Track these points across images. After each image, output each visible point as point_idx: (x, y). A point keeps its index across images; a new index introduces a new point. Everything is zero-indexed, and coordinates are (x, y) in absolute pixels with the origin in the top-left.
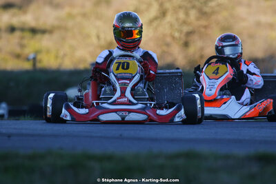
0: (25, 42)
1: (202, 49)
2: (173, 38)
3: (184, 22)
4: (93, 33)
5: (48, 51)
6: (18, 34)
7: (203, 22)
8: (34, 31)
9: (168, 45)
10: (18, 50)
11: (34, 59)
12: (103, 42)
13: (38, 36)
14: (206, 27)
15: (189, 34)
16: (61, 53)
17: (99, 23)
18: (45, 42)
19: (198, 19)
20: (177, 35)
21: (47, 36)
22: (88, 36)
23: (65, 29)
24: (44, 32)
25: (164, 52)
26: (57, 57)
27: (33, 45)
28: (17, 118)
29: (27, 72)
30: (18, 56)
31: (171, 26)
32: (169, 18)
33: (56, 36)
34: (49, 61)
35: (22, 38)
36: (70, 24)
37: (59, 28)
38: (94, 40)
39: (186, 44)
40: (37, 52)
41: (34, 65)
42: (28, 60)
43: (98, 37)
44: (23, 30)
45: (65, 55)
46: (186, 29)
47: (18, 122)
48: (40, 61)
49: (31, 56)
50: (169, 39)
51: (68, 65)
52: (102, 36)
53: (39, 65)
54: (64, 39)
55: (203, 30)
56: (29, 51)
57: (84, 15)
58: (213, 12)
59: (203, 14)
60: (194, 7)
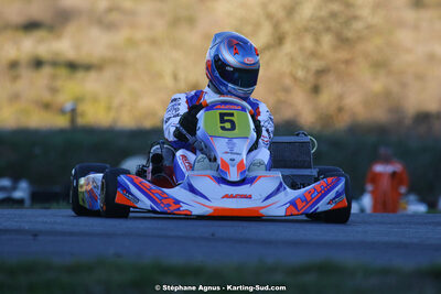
0: (59, 83)
1: (341, 97)
2: (295, 79)
3: (313, 54)
4: (168, 70)
5: (95, 99)
6: (46, 71)
7: (343, 55)
8: (73, 66)
9: (286, 90)
10: (47, 97)
11: (73, 111)
12: (183, 85)
13: (80, 75)
14: (347, 62)
15: (321, 73)
16: (116, 102)
17: (177, 55)
18: (90, 84)
19: (335, 48)
20: (300, 74)
21: (93, 75)
22: (159, 75)
23: (123, 63)
24: (88, 67)
25: (279, 102)
26: (109, 108)
27: (71, 89)
28: (47, 205)
29: (62, 132)
30: (47, 106)
31: (292, 59)
32: (288, 47)
33: (108, 74)
34: (96, 115)
35: (54, 77)
36: (131, 55)
37: (113, 61)
38: (168, 81)
39: (316, 90)
40: (78, 100)
41: (73, 120)
42: (62, 111)
43: (175, 77)
44: (55, 64)
45: (122, 105)
46: (315, 65)
47: (48, 212)
48: (82, 115)
49: (68, 106)
50: (288, 81)
51: (127, 121)
52: (182, 75)
53: (81, 121)
54: (120, 79)
55: (343, 67)
56: (65, 99)
57: (153, 42)
58: (360, 39)
59: (343, 41)
60: (328, 29)
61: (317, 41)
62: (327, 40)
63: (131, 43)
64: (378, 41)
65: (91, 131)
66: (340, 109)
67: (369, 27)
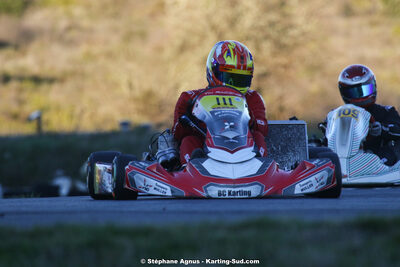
0: (25, 95)
1: (281, 98)
4: (123, 79)
5: (58, 109)
6: (13, 85)
7: (282, 60)
8: (37, 80)
10: (15, 108)
11: (39, 119)
12: (137, 93)
13: (44, 87)
14: (286, 67)
15: (262, 77)
16: (77, 111)
17: (131, 66)
18: (53, 95)
19: (274, 54)
21: (56, 87)
22: (116, 85)
23: (83, 75)
24: (51, 81)
26: (71, 116)
27: (36, 101)
29: (29, 138)
30: (15, 117)
33: (69, 85)
34: (60, 122)
35: (21, 90)
36: (89, 68)
37: (73, 74)
38: (125, 90)
40: (42, 110)
41: (39, 127)
42: (29, 120)
43: (130, 86)
44: (21, 79)
45: (83, 112)
48: (48, 123)
49: (34, 115)
51: (87, 126)
52: (136, 83)
53: (45, 128)
54: (80, 90)
55: (282, 70)
56: (31, 109)
57: (110, 55)
58: (296, 45)
59: (280, 47)
60: (267, 37)
61: (258, 49)
62: (267, 47)
63: (90, 57)
64: (313, 46)
65: (55, 136)
66: (281, 109)
67: (304, 34)
